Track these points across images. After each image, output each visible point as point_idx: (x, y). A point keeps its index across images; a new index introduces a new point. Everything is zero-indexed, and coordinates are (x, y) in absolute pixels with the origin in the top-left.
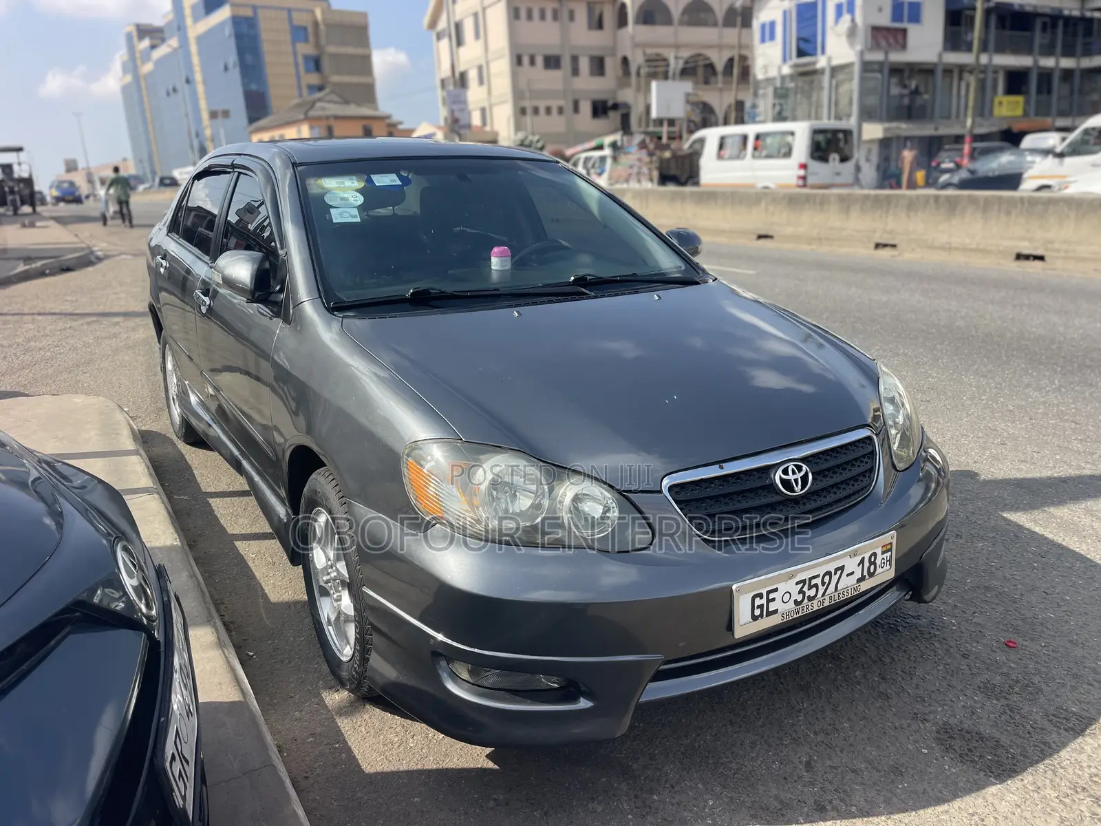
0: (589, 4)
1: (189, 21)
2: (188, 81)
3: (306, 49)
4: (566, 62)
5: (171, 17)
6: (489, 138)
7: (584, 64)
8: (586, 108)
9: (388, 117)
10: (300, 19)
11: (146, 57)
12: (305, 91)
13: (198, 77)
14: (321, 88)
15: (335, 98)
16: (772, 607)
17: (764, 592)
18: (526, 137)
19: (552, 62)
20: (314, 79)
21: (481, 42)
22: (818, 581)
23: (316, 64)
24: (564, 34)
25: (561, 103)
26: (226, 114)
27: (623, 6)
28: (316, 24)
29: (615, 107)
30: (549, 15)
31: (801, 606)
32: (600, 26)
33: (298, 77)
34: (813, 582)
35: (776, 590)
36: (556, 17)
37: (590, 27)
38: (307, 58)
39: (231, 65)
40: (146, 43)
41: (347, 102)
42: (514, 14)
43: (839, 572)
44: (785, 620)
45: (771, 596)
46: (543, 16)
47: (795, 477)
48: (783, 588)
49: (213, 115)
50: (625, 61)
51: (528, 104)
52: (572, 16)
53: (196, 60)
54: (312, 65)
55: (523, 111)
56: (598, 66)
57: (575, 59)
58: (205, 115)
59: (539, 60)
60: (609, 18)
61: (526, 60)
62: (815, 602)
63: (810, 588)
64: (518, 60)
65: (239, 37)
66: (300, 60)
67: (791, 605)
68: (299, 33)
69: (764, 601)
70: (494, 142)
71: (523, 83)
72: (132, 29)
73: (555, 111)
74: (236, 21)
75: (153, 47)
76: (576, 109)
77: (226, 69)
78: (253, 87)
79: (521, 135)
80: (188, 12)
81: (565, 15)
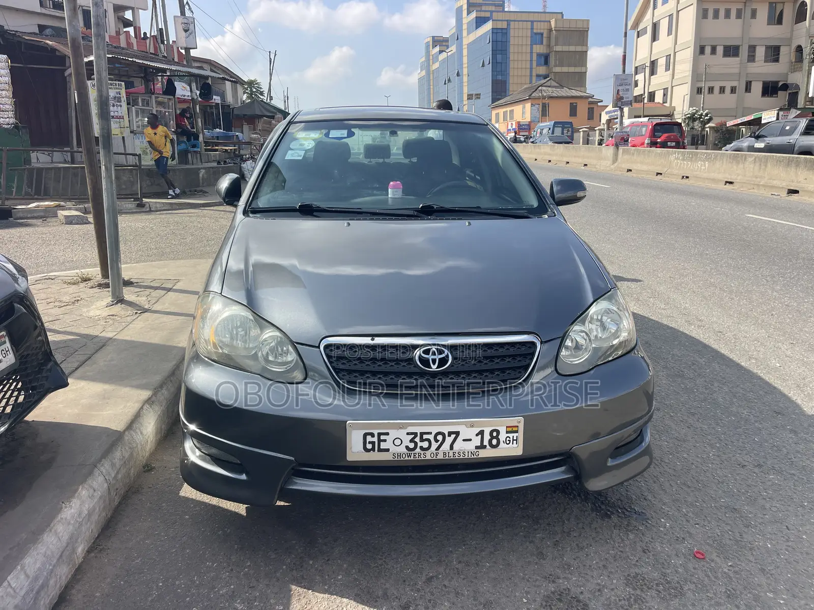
0: (771, 4)
1: (465, 33)
2: (458, 75)
3: (539, 49)
4: (744, 52)
5: (454, 31)
6: (667, 113)
7: (760, 52)
8: (757, 88)
9: (592, 97)
10: (540, 28)
11: (435, 59)
12: (534, 79)
13: (465, 71)
14: (545, 77)
15: (554, 84)
16: (383, 446)
17: (376, 432)
18: (697, 111)
19: (731, 51)
20: (542, 70)
21: (672, 37)
22: (431, 437)
23: (545, 59)
24: (745, 29)
25: (735, 84)
26: (478, 96)
27: (804, 4)
28: (550, 30)
29: (785, 87)
30: (733, 14)
31: (413, 452)
32: (780, 21)
33: (531, 69)
34: (425, 437)
35: (387, 434)
36: (739, 15)
37: (770, 23)
38: (539, 55)
39: (487, 62)
40: (437, 49)
41: (562, 86)
42: (703, 14)
43: (453, 436)
44: (396, 459)
45: (382, 437)
46: (728, 15)
47: (433, 357)
48: (393, 434)
49: (470, 97)
50: (799, 49)
51: (705, 86)
52: (754, 14)
53: (465, 60)
54: (543, 59)
55: (699, 91)
56: (774, 53)
57: (752, 49)
58: (465, 97)
59: (720, 50)
60: (789, 14)
61: (708, 50)
62: (428, 453)
63: (422, 440)
64: (701, 50)
65: (495, 42)
66: (535, 58)
67: (402, 449)
68: (537, 38)
69: (375, 439)
70: (671, 115)
71: (702, 69)
72: (430, 39)
73: (728, 90)
74: (494, 31)
75: (441, 52)
76: (748, 88)
77: (483, 66)
78: (500, 77)
79: (691, 110)
80: (465, 27)
81: (748, 13)
